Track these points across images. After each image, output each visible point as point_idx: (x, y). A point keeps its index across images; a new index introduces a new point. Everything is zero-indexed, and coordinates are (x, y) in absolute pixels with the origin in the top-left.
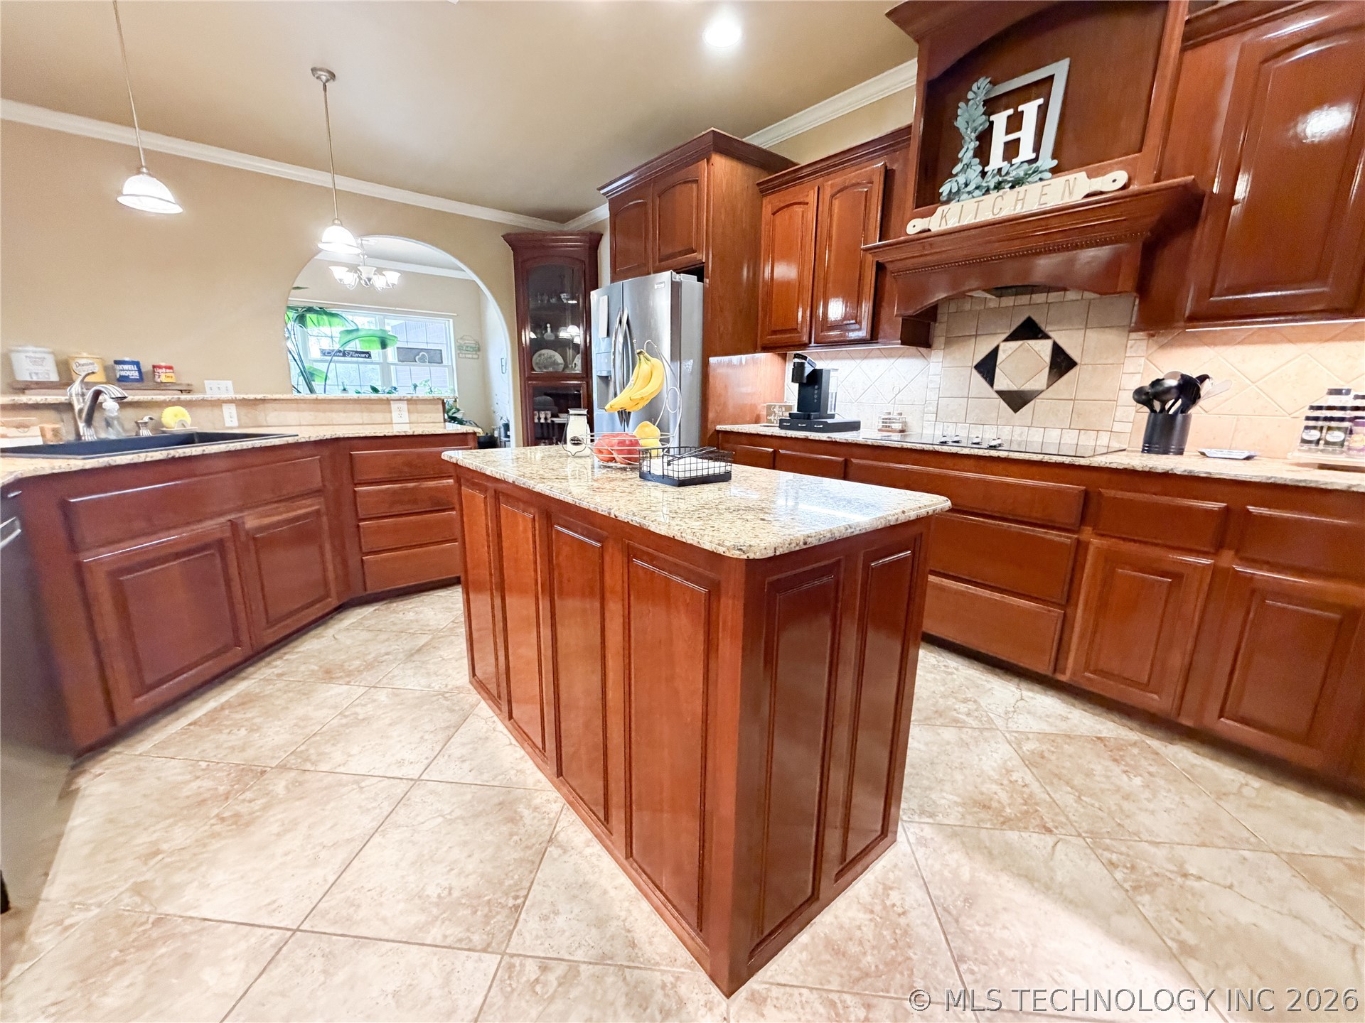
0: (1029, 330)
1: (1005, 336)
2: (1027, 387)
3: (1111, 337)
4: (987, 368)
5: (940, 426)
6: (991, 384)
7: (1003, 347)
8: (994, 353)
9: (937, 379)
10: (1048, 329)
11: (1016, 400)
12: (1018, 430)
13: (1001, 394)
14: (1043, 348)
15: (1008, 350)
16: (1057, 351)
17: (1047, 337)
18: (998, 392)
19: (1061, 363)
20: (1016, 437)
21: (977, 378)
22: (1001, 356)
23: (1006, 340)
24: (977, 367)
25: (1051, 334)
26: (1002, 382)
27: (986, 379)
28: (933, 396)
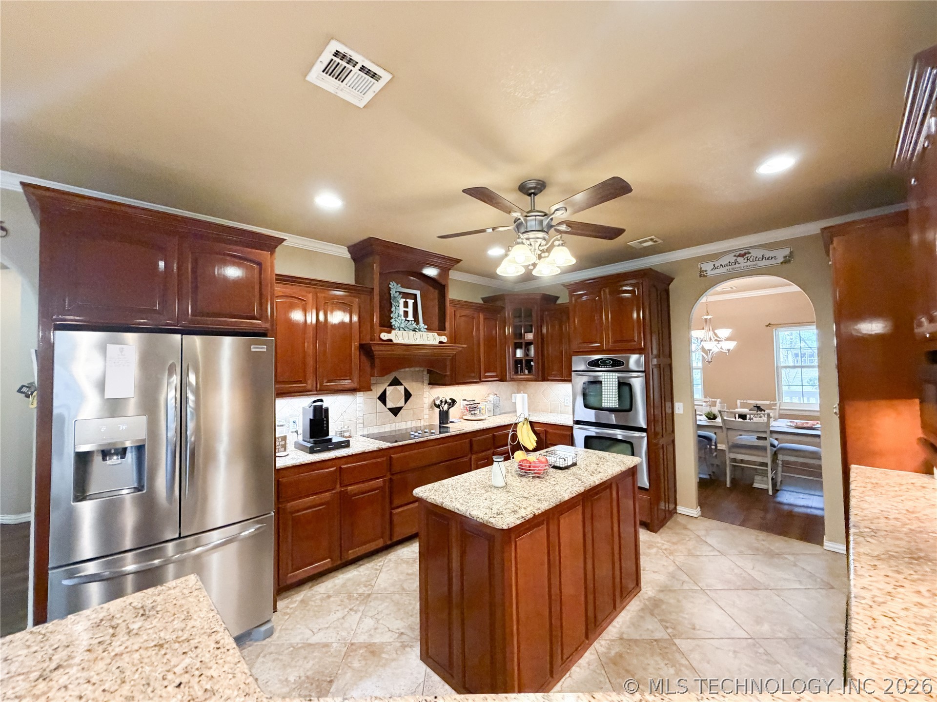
0: (396, 382)
1: (388, 384)
2: (399, 405)
3: (419, 385)
4: (383, 398)
5: (365, 429)
6: (385, 405)
7: (387, 388)
8: (385, 391)
9: (361, 405)
10: (402, 381)
11: (395, 411)
12: (397, 424)
13: (390, 409)
14: (401, 389)
15: (390, 390)
16: (406, 390)
17: (402, 385)
18: (389, 409)
19: (408, 395)
20: (397, 428)
21: (379, 402)
22: (388, 393)
23: (389, 386)
24: (379, 398)
25: (403, 383)
26: (390, 404)
27: (383, 403)
28: (360, 414)
